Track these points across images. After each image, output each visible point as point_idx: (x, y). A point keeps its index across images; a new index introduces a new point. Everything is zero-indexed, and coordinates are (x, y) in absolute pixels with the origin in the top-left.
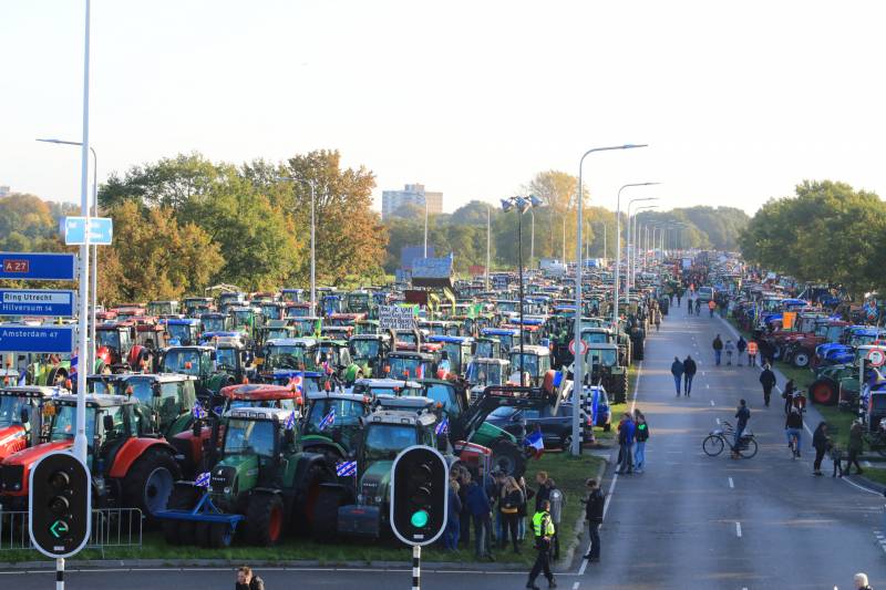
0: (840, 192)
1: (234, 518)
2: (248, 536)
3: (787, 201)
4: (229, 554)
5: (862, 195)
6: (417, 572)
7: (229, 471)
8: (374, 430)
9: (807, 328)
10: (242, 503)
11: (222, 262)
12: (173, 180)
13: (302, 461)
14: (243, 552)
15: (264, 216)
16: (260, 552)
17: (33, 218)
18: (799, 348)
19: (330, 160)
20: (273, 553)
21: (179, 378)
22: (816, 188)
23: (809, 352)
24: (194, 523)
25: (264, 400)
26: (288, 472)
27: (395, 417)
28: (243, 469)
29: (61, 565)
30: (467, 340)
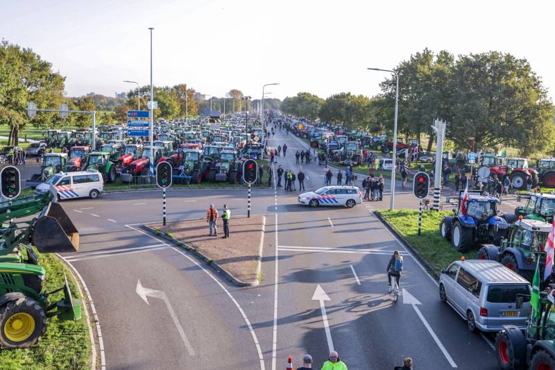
0: (308, 95)
1: (190, 177)
2: (193, 182)
3: (295, 97)
4: (190, 186)
5: (314, 96)
6: (250, 190)
7: (188, 166)
8: (222, 155)
9: (306, 128)
10: (191, 174)
11: (160, 112)
12: (147, 92)
13: (205, 163)
14: (193, 185)
15: (170, 101)
16: (197, 185)
17: (102, 101)
18: (304, 133)
19: (183, 87)
20: (200, 185)
21: (168, 142)
22: (302, 94)
23: (307, 134)
24: (180, 178)
25: (191, 147)
26: (202, 166)
27: (228, 151)
28: (191, 165)
29: (164, 190)
30: (230, 132)
